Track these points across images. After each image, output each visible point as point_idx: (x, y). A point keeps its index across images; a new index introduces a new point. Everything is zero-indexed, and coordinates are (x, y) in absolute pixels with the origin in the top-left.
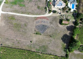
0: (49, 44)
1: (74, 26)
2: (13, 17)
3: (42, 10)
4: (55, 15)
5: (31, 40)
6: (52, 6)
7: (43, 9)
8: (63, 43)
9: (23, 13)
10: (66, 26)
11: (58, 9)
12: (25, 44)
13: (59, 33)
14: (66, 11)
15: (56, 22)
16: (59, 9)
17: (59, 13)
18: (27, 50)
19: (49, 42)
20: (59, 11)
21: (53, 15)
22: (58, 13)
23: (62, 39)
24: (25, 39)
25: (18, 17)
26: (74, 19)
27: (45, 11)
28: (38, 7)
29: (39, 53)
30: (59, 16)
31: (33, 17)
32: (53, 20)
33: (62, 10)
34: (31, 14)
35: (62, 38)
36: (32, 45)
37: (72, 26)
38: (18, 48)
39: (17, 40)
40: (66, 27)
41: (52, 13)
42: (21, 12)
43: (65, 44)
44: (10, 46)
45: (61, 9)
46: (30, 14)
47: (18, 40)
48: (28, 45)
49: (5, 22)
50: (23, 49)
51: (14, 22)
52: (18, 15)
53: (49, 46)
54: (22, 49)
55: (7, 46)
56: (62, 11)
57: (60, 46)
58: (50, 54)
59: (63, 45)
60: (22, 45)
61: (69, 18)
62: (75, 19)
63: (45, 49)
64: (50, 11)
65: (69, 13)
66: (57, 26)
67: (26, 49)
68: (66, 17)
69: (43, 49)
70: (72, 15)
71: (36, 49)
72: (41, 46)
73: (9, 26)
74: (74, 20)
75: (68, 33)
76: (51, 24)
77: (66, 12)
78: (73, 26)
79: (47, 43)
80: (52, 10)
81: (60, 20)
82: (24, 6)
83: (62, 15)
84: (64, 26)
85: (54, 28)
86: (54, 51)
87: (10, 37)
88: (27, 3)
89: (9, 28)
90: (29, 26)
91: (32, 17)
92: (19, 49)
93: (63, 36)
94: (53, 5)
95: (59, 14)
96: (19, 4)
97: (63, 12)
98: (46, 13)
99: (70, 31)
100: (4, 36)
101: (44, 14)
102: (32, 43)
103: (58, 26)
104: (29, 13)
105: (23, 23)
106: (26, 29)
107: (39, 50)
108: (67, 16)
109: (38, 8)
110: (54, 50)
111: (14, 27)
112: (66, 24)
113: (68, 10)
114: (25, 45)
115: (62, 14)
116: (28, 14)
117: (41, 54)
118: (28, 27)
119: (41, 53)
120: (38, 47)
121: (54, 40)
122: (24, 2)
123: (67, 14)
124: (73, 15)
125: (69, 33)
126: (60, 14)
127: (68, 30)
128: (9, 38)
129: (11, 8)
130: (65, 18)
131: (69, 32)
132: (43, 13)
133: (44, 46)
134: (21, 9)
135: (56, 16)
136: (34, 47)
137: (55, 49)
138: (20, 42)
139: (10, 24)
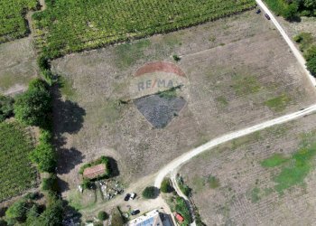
0: (117, 77)
1: (58, 175)
2: (278, 106)
3: (196, 180)
4: (144, 183)
5: (179, 63)
6: (167, 211)
7: (194, 184)
8: (73, 100)
9: (255, 136)
10: (85, 162)
11: (141, 213)
12: (192, 45)
13: (100, 127)
14: (111, 216)
15: (128, 159)
16: (137, 212)
17: (132, 195)
18: (177, 30)
19: (119, 82)
20: (134, 204)
21: (151, 176)
22: (135, 195)
23: (82, 112)
24: (200, 59)
25: (263, 115)
26: (68, 199)
27: (185, 180)
28: (214, 182)
29: (136, 38)
30: (127, 187)
31: (213, 138)
32: (141, 159)
33: (127, 216)
34: (226, 148)
35: (85, 114)
36: (168, 50)
37: (65, 171)
38: (204, 25)
39: (222, 45)
40: (84, 157)
41: (158, 185)
42: (262, 135)
43: (63, 98)
44: (230, 19)
45: (131, 217)
46: (231, 146)
47: (220, 47)
48: (181, 44)
49: (291, 79)
50: (187, 27)
51: (264, 93)
52: (266, 119)
53: (116, 69)
54: (191, 26)
55: (241, 16)
56: (124, 209)
57: (79, 87)
58: (99, 47)
59: (71, 94)
60: (199, 38)
61: (90, 194)
62: (65, 203)
63: (123, 56)
64: (168, 187)
65: (97, 214)
66: (119, 144)
67: (179, 31)
68: (99, 196)
69: (129, 54)
70: (81, 211)
71: (148, 43)
72: (138, 59)
73: (271, 74)
74: (66, 195)
75: (70, 141)
76: (140, 145)
77: (108, 212)
78: (61, 174)
79: (126, 77)
80: (162, 193)
81: (118, 173)
82: (264, 164)
83: (119, 193)
84: (94, 155)
85: (126, 133)
86: (92, 63)
87: (249, 44)
88: (262, 178)
89: (269, 68)
90: (209, 102)
91: (217, 136)
92: (202, 23)
93: (82, 121)
94: (169, 217)
95: (130, 191)
96: (285, 161)
97: (118, 208)
98: (178, 175)
99: (67, 151)
100: (267, 39)
101: (183, 166)
102: (171, 56)
103: (115, 148)
104: (234, 148)
105: (235, 103)
106: (213, 89)
107: (140, 45)
108: (99, 200)
109: (214, 178)
110: (92, 66)
111: (255, 77)
112: (90, 165)
113: (105, 222)
114: (190, 39)
115: (119, 200)
116: (234, 141)
117: (128, 35)
118: (211, 99)
119: (128, 40)
120: (147, 51)
121: (107, 96)
122: (273, 179)
123: (100, 207)
124: (80, 215)
125: (65, 143)
126: (125, 195)
127: (73, 149)
128: (248, 40)
129: (303, 135)
130: (104, 188)
131: (68, 146)
132: (187, 170)
133: (131, 62)
134: (268, 147)
135: (136, 181)
136: (158, 46)
137: (92, 69)
138: (210, 43)
139: (273, 81)
